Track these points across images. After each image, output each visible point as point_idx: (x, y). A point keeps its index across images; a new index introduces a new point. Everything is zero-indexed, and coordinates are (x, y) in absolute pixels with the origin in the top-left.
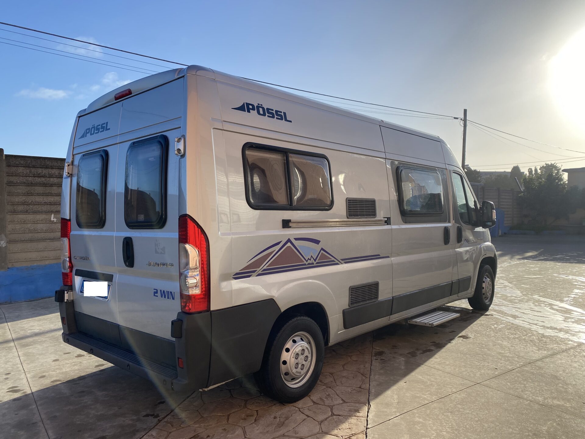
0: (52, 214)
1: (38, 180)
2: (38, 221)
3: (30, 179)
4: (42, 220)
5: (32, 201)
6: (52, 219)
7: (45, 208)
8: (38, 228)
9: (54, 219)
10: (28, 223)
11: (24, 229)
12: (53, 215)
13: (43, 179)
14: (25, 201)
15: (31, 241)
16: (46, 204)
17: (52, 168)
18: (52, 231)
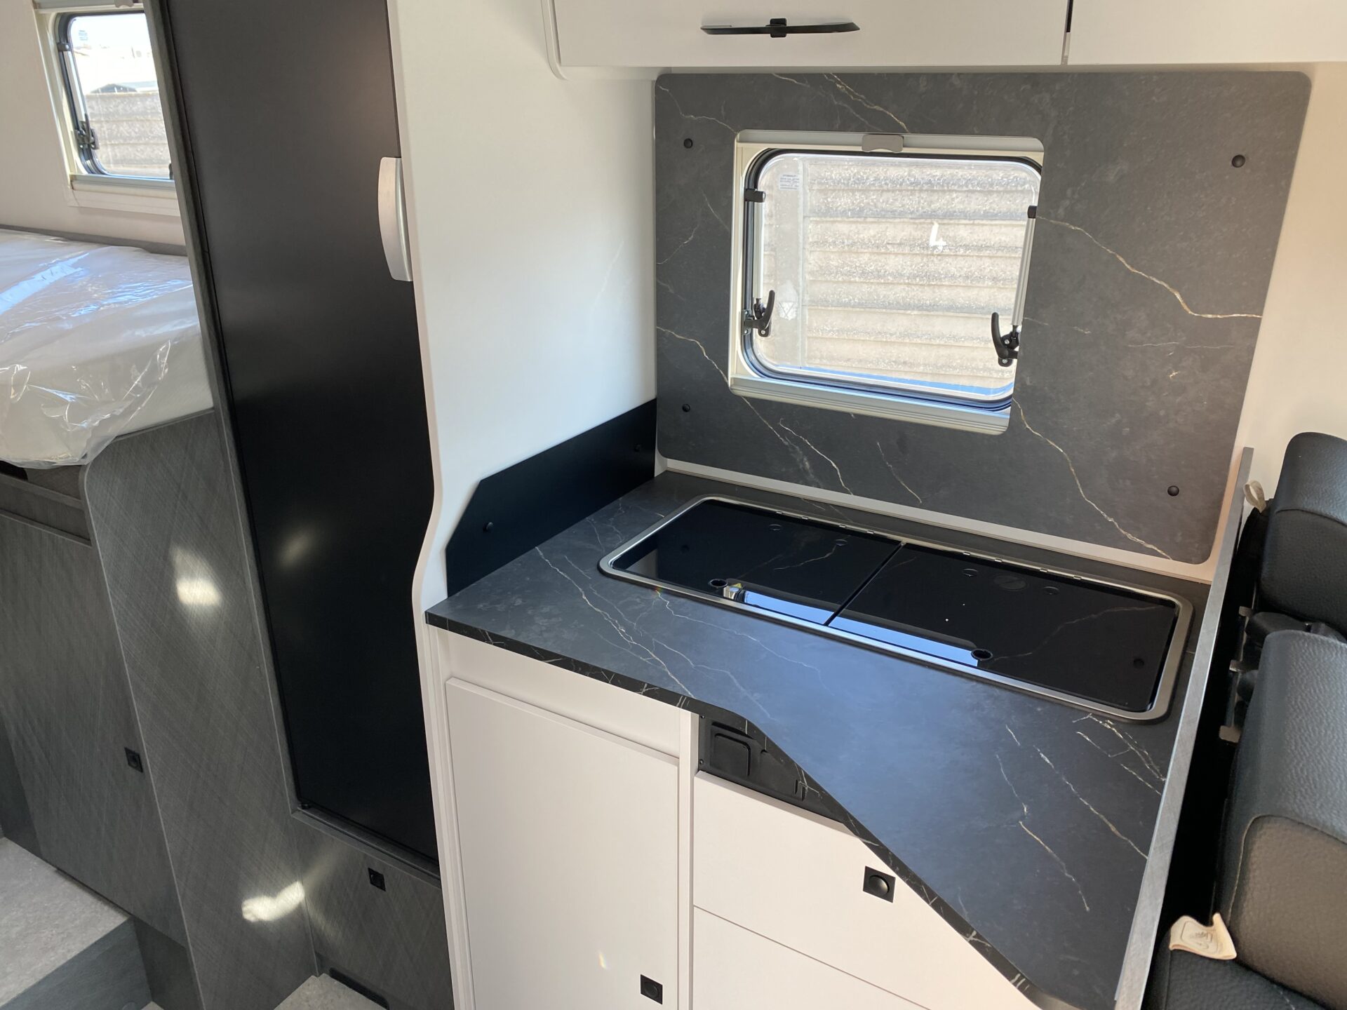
0: (933, 224)
2: (889, 247)
4: (900, 244)
5: (876, 179)
6: (932, 243)
8: (888, 268)
9: (937, 239)
10: (862, 250)
11: (849, 269)
12: (936, 226)
14: (858, 179)
15: (866, 306)
18: (930, 280)
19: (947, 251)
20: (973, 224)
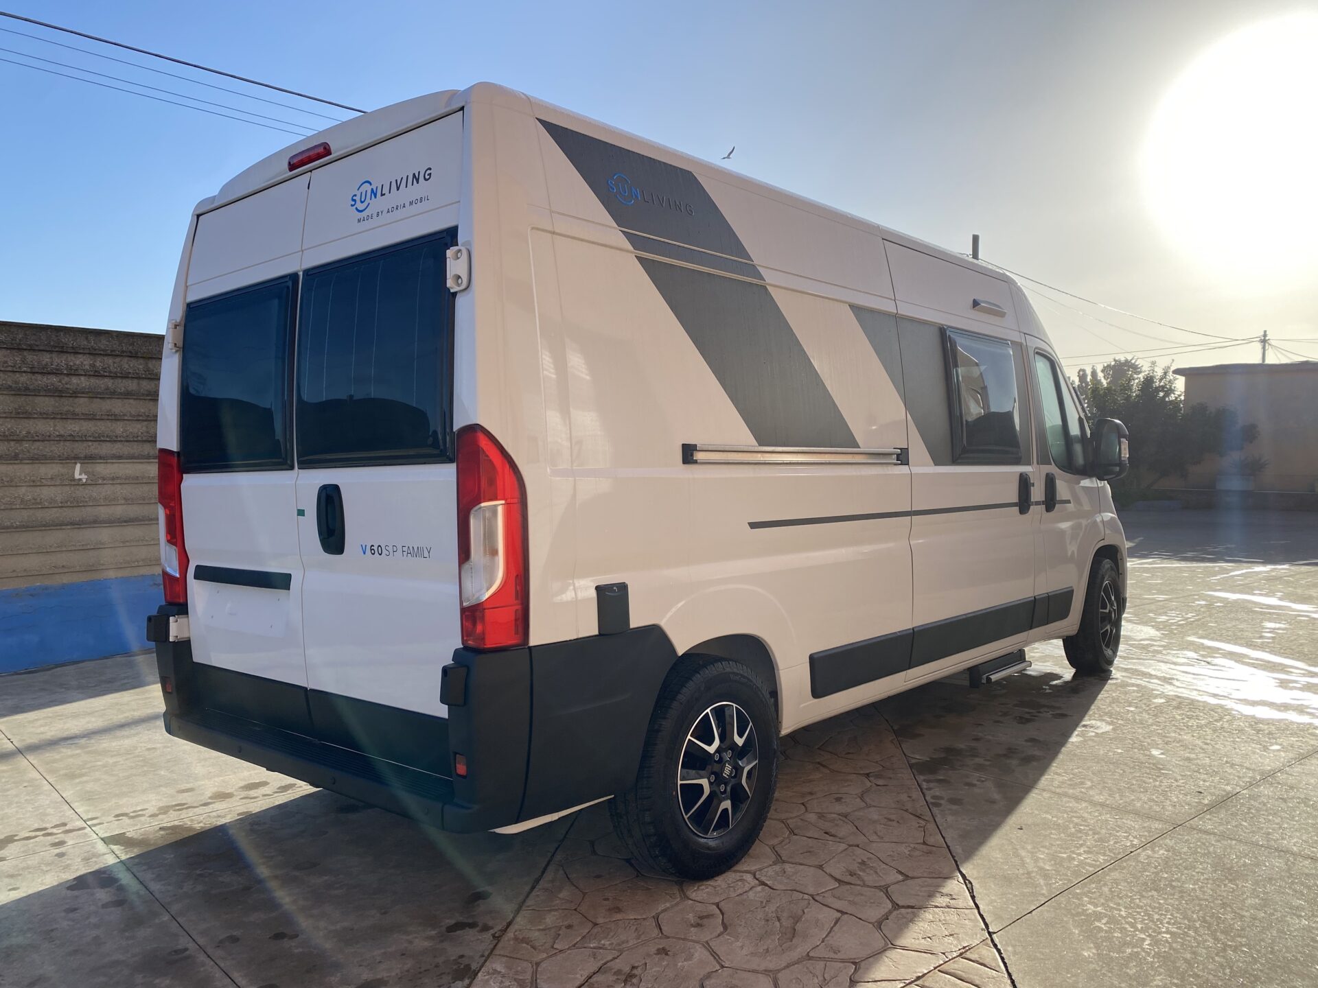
0: (76, 463)
1: (42, 381)
2: (42, 480)
3: (23, 378)
4: (52, 479)
5: (28, 433)
6: (77, 476)
7: (59, 449)
8: (42, 496)
9: (80, 474)
10: (21, 484)
11: (9, 499)
12: (78, 466)
13: (54, 379)
14: (12, 432)
15: (26, 527)
16: (61, 438)
17: (75, 352)
18: (77, 503)
19: (89, 482)
20: (107, 463)
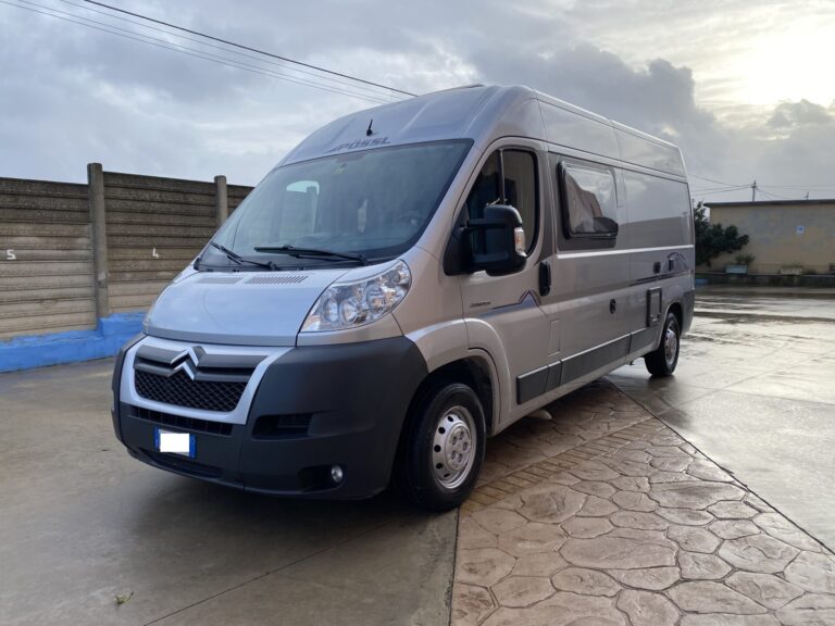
0: (154, 248)
1: (139, 205)
2: (139, 257)
3: (129, 203)
5: (132, 232)
6: (154, 255)
7: (146, 242)
8: (139, 265)
9: (156, 254)
12: (154, 250)
13: (144, 204)
14: (125, 232)
16: (147, 236)
17: (152, 190)
18: (155, 270)
19: (160, 258)
20: (168, 249)
